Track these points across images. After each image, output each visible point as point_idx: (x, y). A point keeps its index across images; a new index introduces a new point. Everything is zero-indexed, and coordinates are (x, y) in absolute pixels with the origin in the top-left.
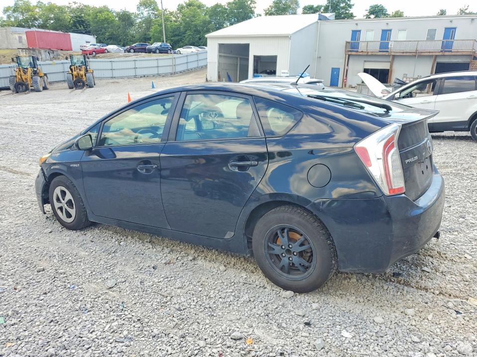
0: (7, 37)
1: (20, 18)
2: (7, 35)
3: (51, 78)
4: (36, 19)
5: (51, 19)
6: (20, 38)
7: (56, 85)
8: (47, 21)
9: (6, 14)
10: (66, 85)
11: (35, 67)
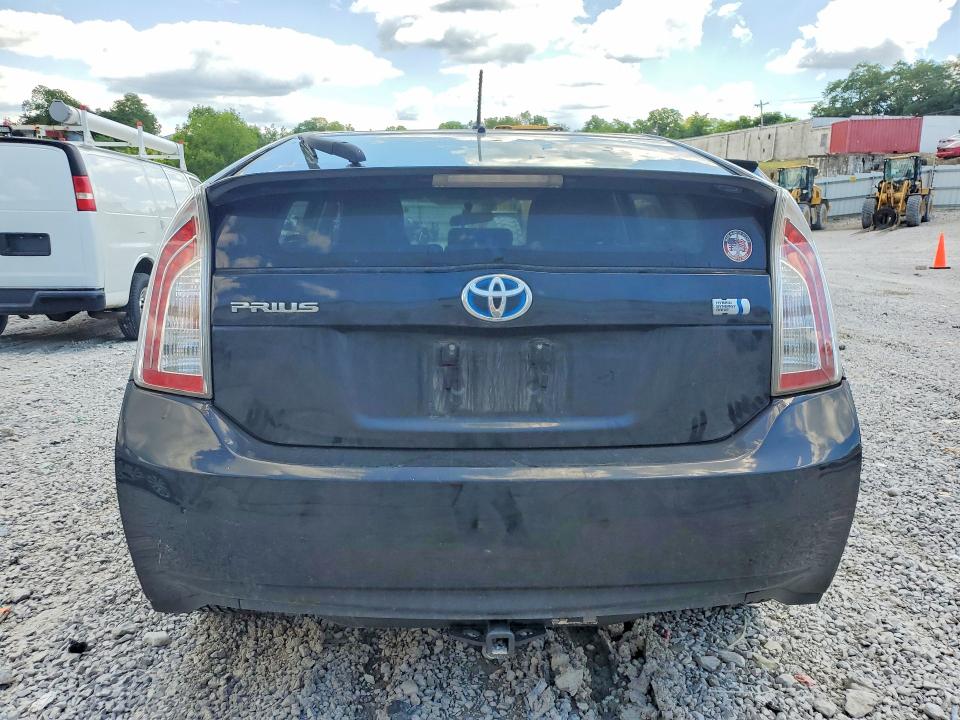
0: (802, 138)
1: (854, 100)
2: (803, 133)
3: (835, 209)
4: (884, 98)
5: (914, 93)
6: (825, 136)
7: (842, 223)
8: (906, 97)
9: (830, 96)
10: (858, 222)
11: (806, 188)
